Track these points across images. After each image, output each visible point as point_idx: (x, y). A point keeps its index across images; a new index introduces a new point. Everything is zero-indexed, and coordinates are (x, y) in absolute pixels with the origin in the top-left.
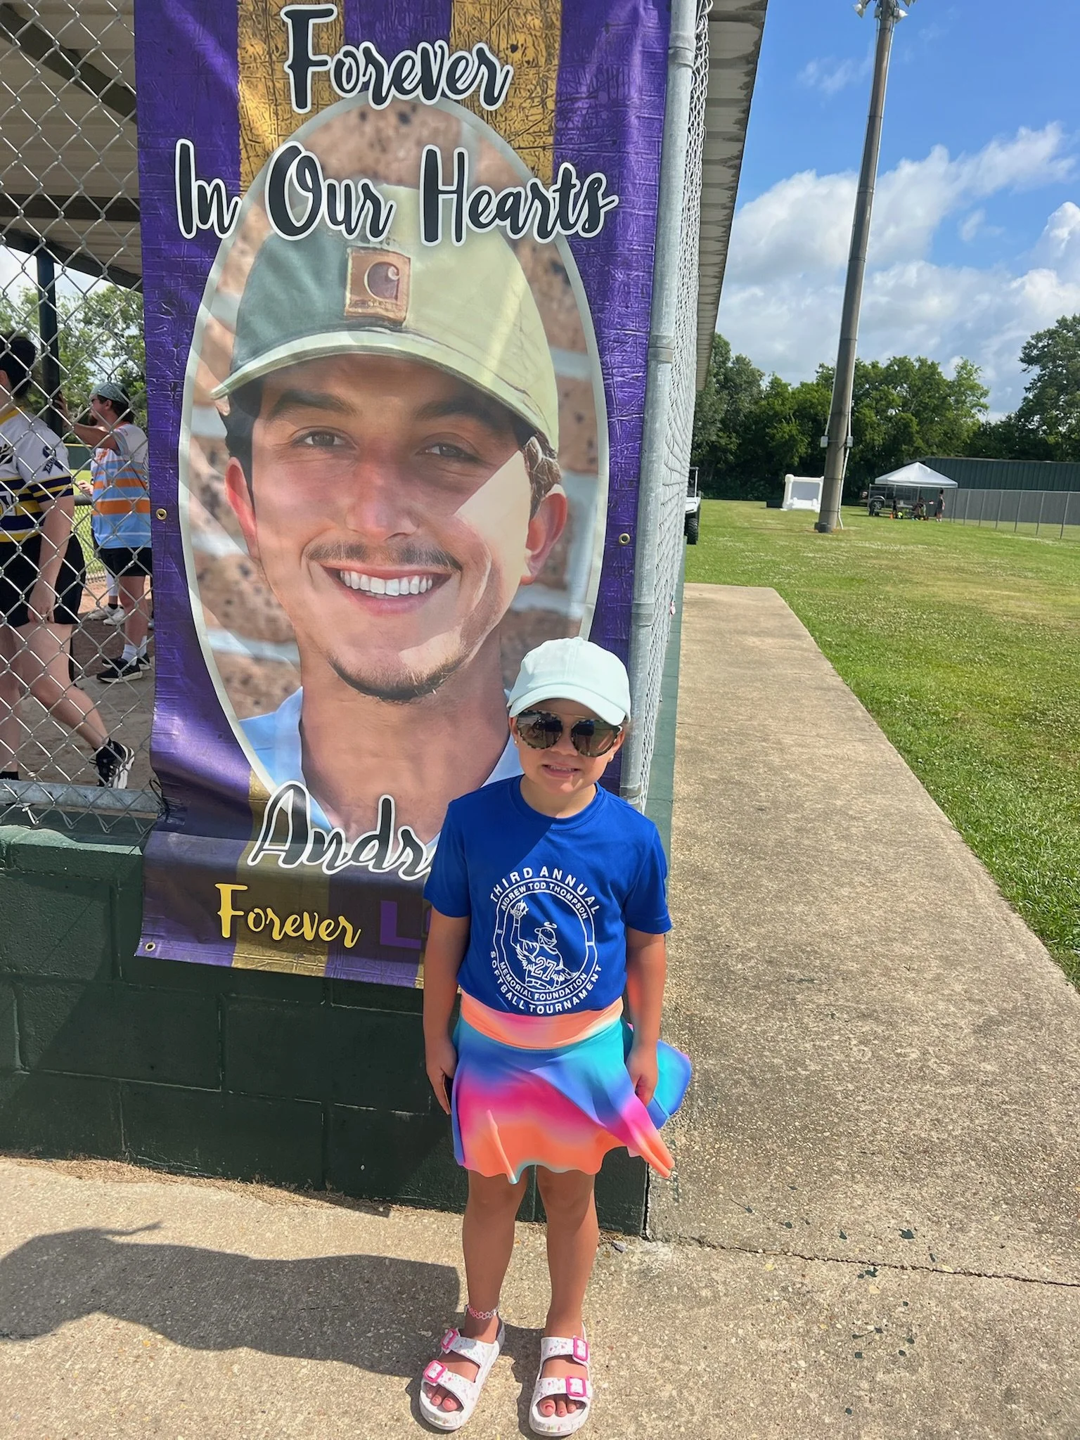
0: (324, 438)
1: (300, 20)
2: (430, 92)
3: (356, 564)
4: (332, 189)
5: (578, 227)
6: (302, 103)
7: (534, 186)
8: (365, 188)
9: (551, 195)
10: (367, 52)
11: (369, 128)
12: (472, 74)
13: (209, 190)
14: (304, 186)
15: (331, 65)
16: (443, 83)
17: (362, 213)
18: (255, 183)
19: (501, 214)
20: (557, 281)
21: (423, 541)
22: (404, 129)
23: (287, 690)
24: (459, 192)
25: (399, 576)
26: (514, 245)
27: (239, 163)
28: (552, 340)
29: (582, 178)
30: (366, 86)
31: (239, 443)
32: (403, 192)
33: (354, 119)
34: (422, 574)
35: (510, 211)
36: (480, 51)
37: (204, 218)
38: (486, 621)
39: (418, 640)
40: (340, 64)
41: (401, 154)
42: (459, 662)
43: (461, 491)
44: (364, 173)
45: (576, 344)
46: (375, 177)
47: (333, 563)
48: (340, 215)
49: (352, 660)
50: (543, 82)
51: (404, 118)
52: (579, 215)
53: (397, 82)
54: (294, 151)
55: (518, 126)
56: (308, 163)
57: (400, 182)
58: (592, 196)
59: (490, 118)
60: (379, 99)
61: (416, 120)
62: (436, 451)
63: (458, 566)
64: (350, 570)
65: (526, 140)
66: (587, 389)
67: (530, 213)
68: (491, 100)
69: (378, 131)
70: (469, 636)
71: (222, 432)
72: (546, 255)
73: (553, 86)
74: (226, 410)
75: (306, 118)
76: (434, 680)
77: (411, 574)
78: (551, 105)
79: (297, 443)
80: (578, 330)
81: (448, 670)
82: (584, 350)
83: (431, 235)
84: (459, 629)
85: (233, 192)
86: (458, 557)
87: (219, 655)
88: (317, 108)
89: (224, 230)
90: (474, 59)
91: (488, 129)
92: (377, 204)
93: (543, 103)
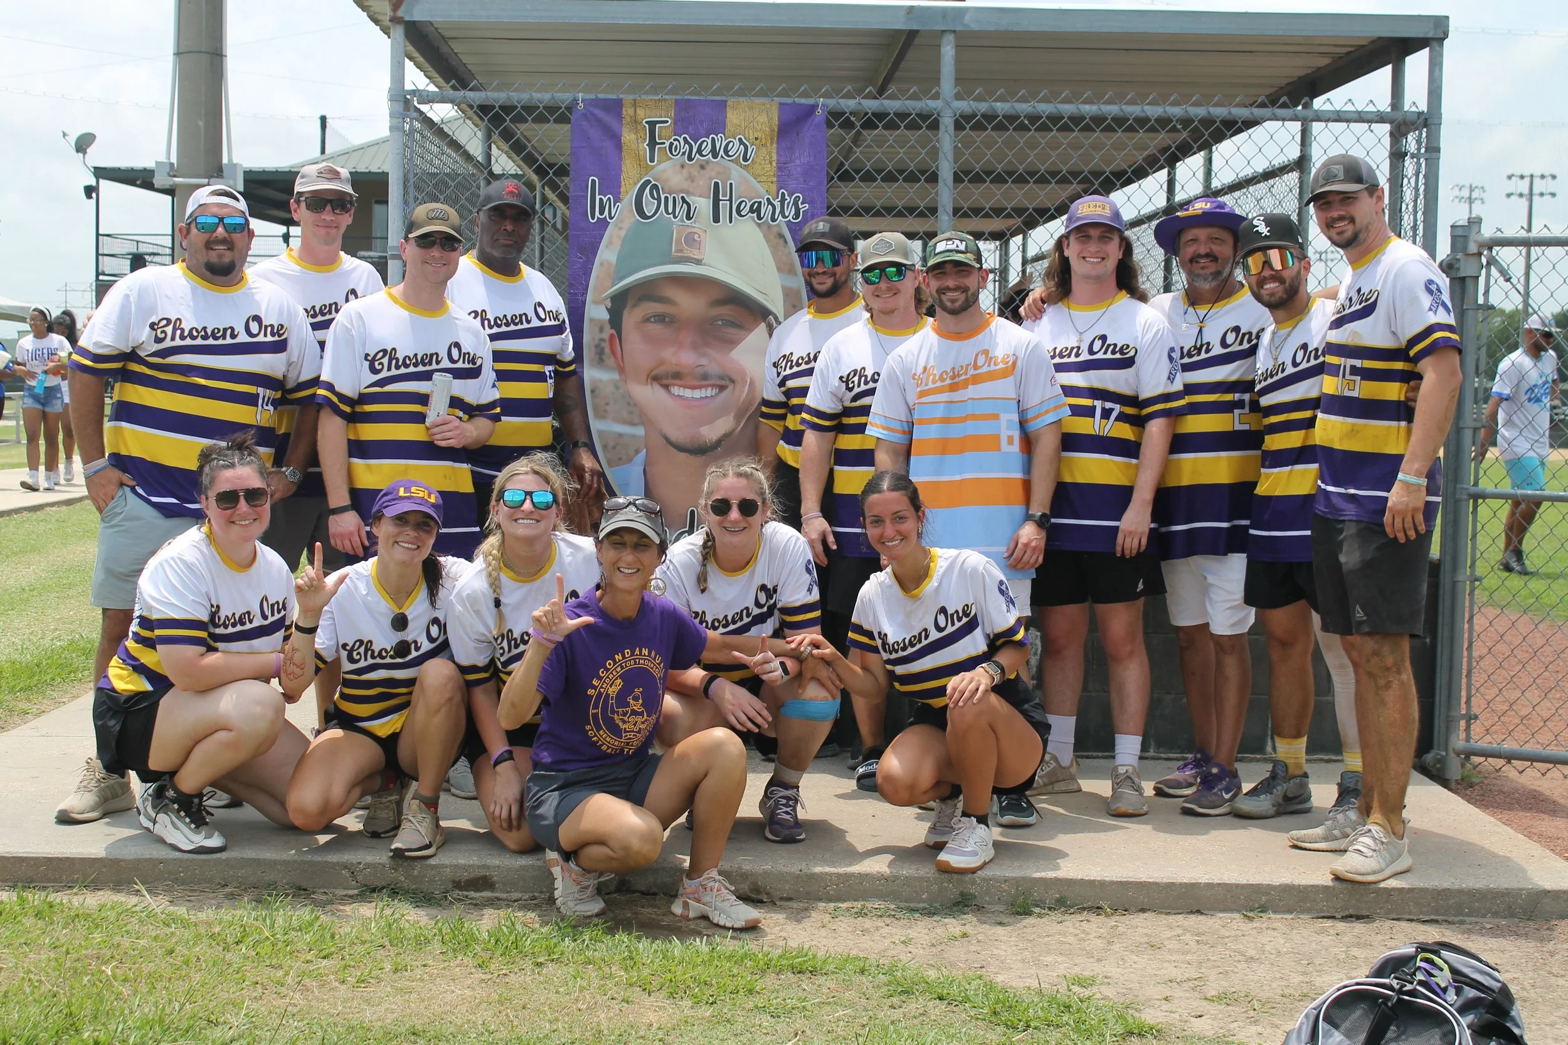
0: (661, 318)
1: (652, 125)
2: (715, 155)
3: (678, 382)
4: (666, 198)
5: (790, 218)
6: (652, 160)
7: (768, 199)
8: (683, 198)
9: (777, 203)
10: (685, 139)
11: (685, 171)
12: (736, 148)
13: (605, 200)
14: (653, 198)
15: (667, 144)
16: (722, 152)
17: (681, 210)
18: (627, 197)
19: (751, 211)
20: (781, 241)
21: (713, 369)
22: (703, 172)
23: (637, 452)
24: (730, 200)
25: (699, 387)
26: (759, 225)
27: (620, 187)
28: (779, 270)
29: (790, 195)
30: (684, 153)
31: (616, 320)
32: (702, 200)
33: (678, 167)
34: (713, 386)
35: (756, 210)
36: (740, 140)
37: (601, 213)
38: (747, 410)
39: (710, 421)
40: (671, 144)
41: (701, 183)
42: (733, 431)
43: (733, 343)
44: (682, 191)
45: (791, 271)
46: (688, 193)
47: (665, 382)
48: (670, 211)
49: (676, 435)
50: (770, 153)
51: (702, 167)
52: (790, 212)
53: (699, 151)
54: (649, 182)
55: (758, 172)
56: (655, 187)
57: (700, 196)
58: (796, 204)
59: (745, 168)
60: (690, 159)
61: (708, 168)
62: (720, 323)
63: (732, 381)
64: (674, 385)
65: (764, 179)
66: (798, 293)
67: (767, 211)
68: (745, 159)
69: (690, 173)
70: (738, 418)
71: (606, 316)
72: (775, 230)
73: (775, 157)
74: (609, 305)
75: (653, 168)
76: (719, 442)
77: (706, 387)
78: (774, 164)
79: (647, 320)
80: (792, 265)
81: (727, 436)
82: (796, 274)
83: (716, 219)
84: (732, 414)
85: (617, 200)
86: (734, 377)
87: (601, 433)
88: (659, 163)
89: (611, 218)
90: (737, 143)
91: (745, 172)
92: (689, 206)
93: (771, 163)
